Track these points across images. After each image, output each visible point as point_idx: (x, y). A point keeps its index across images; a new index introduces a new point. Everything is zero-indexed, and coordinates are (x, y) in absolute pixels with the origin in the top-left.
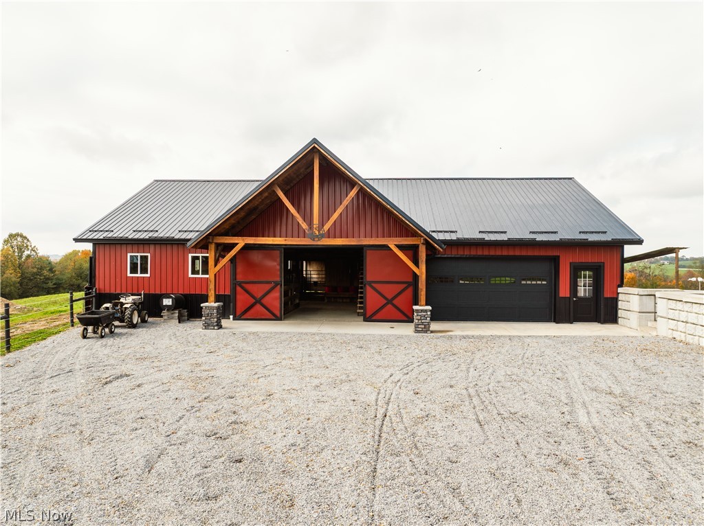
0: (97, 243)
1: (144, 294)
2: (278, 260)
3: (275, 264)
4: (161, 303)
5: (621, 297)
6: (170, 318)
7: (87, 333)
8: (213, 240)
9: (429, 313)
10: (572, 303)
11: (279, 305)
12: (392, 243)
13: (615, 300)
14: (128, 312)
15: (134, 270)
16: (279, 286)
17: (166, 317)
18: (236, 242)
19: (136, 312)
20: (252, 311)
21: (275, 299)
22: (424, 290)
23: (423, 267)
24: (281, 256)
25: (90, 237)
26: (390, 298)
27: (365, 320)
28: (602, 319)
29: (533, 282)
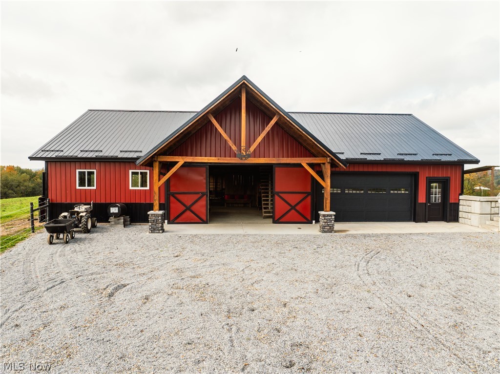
0: (48, 161)
1: (93, 203)
2: (205, 175)
3: (202, 178)
4: (108, 211)
5: (461, 202)
6: (116, 224)
7: (53, 239)
8: (157, 159)
9: (333, 217)
10: (427, 207)
11: (205, 212)
12: (304, 162)
13: (457, 205)
14: (83, 220)
15: (82, 183)
16: (205, 196)
17: (113, 223)
18: (177, 160)
19: (90, 220)
20: (183, 216)
21: (202, 206)
22: (329, 199)
23: (328, 181)
24: (206, 172)
25: (44, 156)
26: (293, 204)
27: (275, 222)
28: (448, 219)
29: (399, 192)
